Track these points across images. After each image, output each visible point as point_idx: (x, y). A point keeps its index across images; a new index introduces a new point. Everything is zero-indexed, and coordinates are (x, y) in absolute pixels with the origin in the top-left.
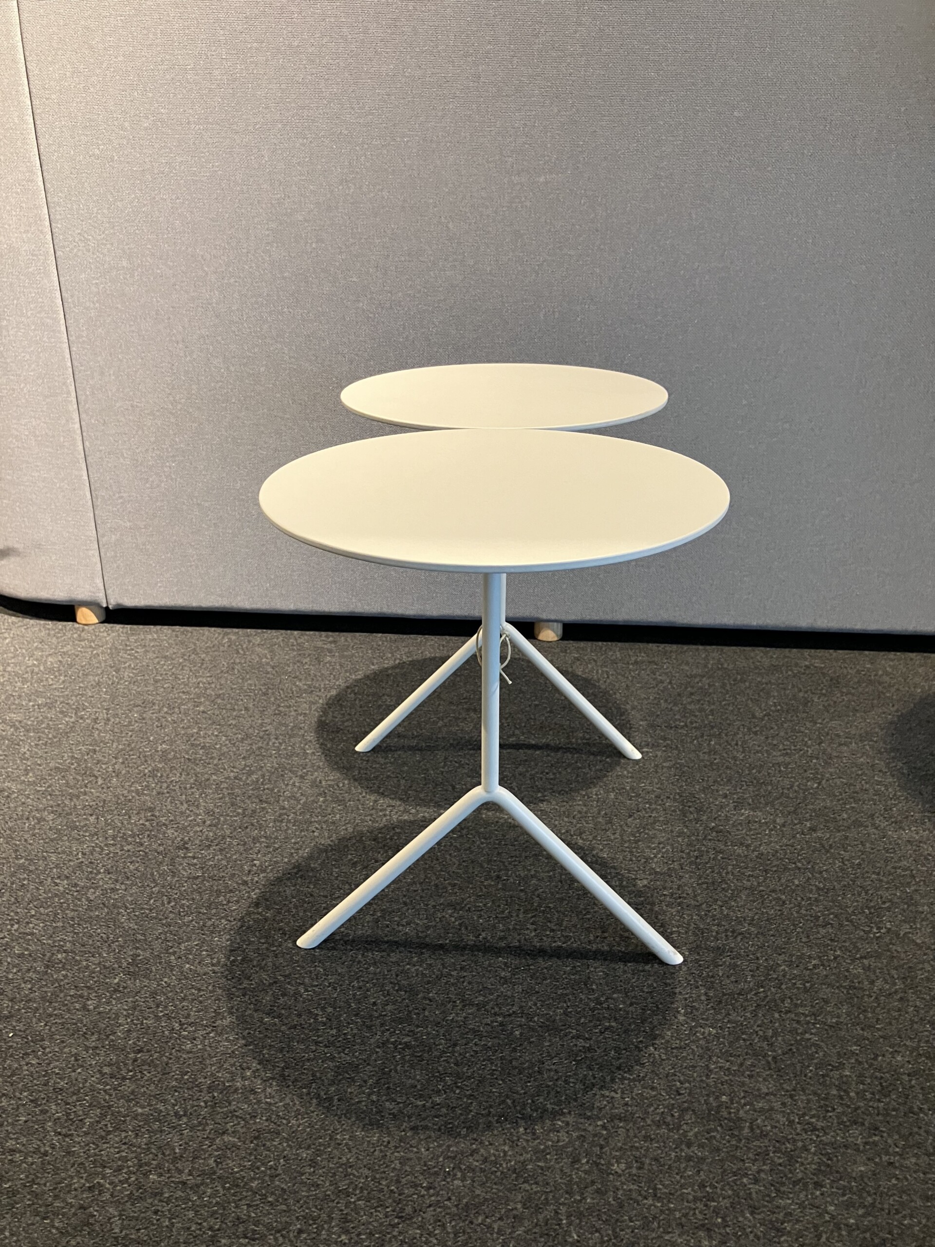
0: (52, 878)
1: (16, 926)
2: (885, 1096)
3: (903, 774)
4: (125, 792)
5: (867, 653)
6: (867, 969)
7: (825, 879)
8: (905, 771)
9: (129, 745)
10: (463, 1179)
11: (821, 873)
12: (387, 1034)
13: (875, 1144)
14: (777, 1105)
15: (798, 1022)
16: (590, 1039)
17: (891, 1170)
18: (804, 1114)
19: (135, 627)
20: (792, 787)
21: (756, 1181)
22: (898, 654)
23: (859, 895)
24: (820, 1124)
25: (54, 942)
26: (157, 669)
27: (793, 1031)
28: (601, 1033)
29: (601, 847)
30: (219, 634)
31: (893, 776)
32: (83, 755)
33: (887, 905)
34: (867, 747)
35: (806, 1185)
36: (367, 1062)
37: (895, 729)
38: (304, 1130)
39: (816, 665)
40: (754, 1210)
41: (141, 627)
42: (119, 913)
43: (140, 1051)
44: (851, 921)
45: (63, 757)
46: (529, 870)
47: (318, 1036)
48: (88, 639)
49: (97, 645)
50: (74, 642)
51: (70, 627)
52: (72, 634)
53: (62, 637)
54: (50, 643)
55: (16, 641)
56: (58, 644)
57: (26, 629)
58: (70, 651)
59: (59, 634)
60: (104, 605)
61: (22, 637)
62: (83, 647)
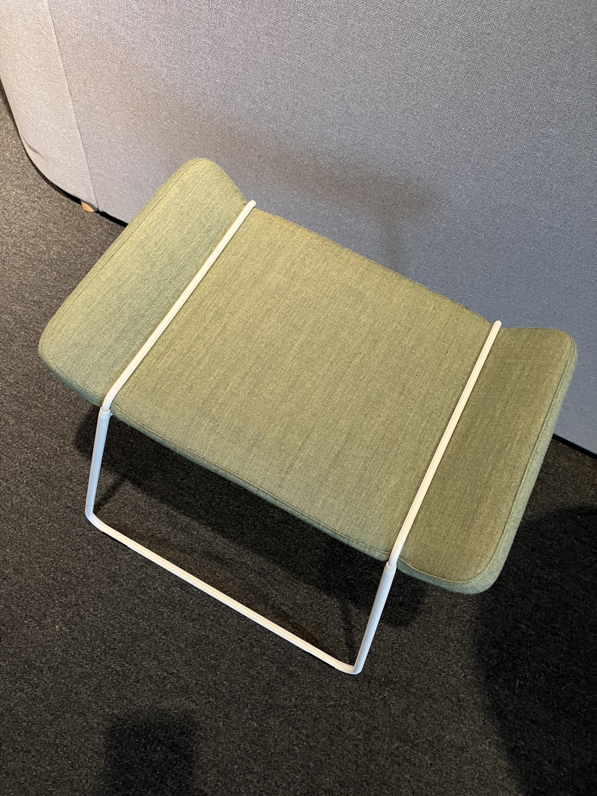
48: (82, 230)
49: (86, 241)
50: (73, 231)
51: (77, 208)
52: (75, 220)
53: (68, 221)
54: (59, 227)
55: (40, 216)
56: (64, 229)
57: (49, 202)
58: (68, 242)
59: (68, 216)
60: (96, 207)
61: (45, 212)
62: (77, 241)
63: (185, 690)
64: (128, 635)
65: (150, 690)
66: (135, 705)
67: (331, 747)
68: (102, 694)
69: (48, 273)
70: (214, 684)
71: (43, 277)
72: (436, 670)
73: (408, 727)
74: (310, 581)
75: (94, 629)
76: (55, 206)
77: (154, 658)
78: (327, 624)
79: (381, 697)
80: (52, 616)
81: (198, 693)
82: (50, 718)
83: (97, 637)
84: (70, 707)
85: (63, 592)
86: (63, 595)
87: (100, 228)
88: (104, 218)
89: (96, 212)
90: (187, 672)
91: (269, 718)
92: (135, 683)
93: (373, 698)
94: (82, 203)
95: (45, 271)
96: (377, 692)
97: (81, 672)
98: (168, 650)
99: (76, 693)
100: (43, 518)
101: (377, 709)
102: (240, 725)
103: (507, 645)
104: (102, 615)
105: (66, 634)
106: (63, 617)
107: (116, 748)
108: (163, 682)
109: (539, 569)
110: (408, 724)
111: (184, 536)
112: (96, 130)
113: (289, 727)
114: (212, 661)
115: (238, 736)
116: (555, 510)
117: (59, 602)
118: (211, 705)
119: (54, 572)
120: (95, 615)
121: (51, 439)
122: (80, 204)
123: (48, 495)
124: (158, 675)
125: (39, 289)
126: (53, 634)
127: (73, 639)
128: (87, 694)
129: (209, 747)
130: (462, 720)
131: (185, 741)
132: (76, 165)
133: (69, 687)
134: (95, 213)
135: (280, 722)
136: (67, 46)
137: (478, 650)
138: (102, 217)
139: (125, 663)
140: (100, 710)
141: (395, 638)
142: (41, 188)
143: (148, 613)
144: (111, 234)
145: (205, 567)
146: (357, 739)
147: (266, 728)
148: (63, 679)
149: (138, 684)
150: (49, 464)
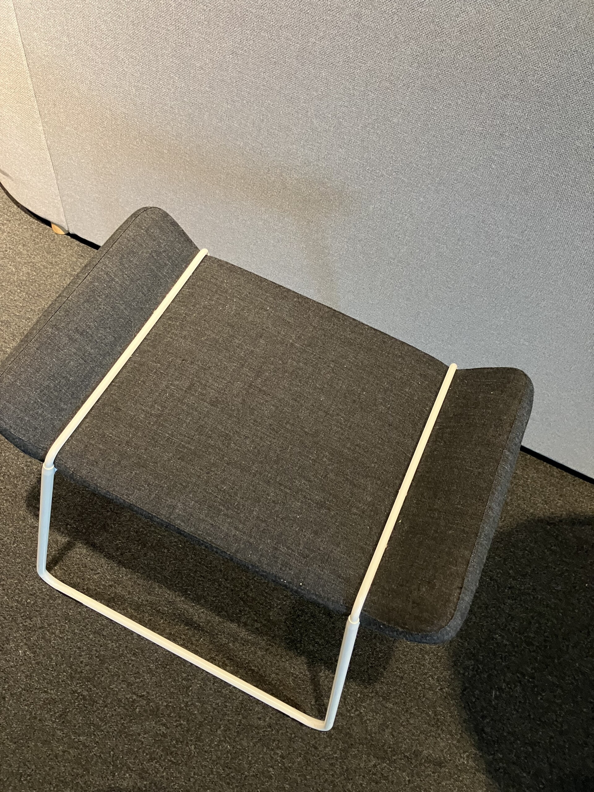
48: (53, 252)
49: (56, 262)
50: (43, 253)
51: (47, 231)
52: (45, 242)
53: (38, 243)
54: (29, 249)
55: (9, 238)
56: (34, 251)
57: (19, 225)
58: (38, 263)
59: (38, 238)
60: (67, 230)
61: (14, 234)
62: (47, 262)
63: (155, 713)
64: (96, 657)
65: (119, 714)
66: (102, 731)
67: (307, 767)
68: (67, 720)
69: (16, 293)
70: (186, 706)
71: (12, 297)
72: (412, 683)
73: (385, 744)
74: (283, 596)
75: (60, 653)
76: (25, 229)
77: (123, 681)
78: (301, 641)
79: (357, 713)
80: (15, 640)
81: (169, 715)
82: (13, 746)
83: (63, 661)
84: (34, 734)
85: (28, 614)
86: (27, 618)
87: (70, 249)
88: (74, 240)
89: (65, 234)
90: (157, 693)
91: (243, 739)
92: (102, 708)
93: (348, 714)
94: (52, 225)
95: (14, 292)
96: (353, 708)
97: (45, 698)
98: (138, 672)
99: (40, 720)
100: (8, 539)
101: (353, 725)
102: (213, 748)
103: (482, 656)
104: (69, 637)
105: (30, 658)
106: (27, 641)
107: (83, 776)
108: (132, 705)
109: (511, 579)
110: (385, 741)
111: (155, 554)
112: (66, 151)
113: (264, 748)
114: (184, 682)
115: (210, 760)
116: (526, 520)
117: (23, 625)
118: (182, 728)
119: (19, 594)
120: (61, 638)
121: (18, 459)
122: (51, 226)
123: (13, 515)
124: (127, 698)
125: (7, 309)
126: (16, 659)
127: (38, 663)
128: (52, 720)
129: (180, 773)
130: (439, 734)
131: (155, 767)
132: (46, 186)
133: (33, 714)
134: (65, 236)
135: (254, 744)
136: (36, 67)
137: (454, 662)
138: (73, 239)
139: (91, 686)
140: (65, 737)
141: (371, 653)
142: (10, 211)
143: (117, 633)
144: (82, 256)
145: (175, 586)
146: (333, 758)
147: (240, 749)
148: (26, 705)
149: (106, 709)
150: (15, 484)
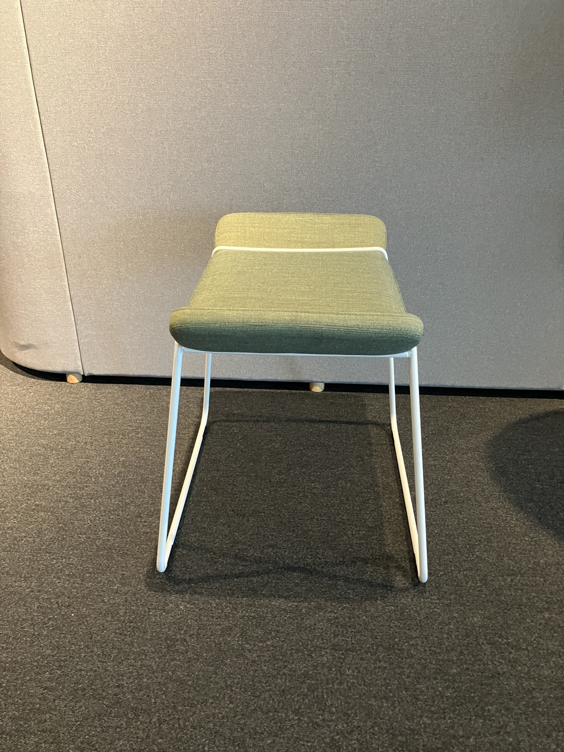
0: (77, 534)
1: (64, 560)
2: (468, 637)
3: (492, 470)
4: (107, 485)
5: (481, 398)
6: (465, 576)
7: (450, 530)
8: (494, 469)
9: (105, 458)
10: (281, 679)
11: (448, 526)
12: (244, 612)
13: (462, 660)
14: (419, 642)
15: (432, 603)
16: (337, 613)
17: (467, 672)
18: (431, 646)
19: (98, 384)
20: (437, 479)
21: (408, 677)
22: (498, 398)
23: (465, 537)
24: (438, 651)
25: (84, 568)
26: (114, 412)
27: (429, 608)
28: (342, 610)
29: (343, 513)
30: (144, 389)
31: (487, 472)
32: (82, 465)
33: (478, 543)
34: (476, 455)
35: (430, 679)
36: (236, 625)
37: (491, 445)
38: (210, 658)
39: (455, 406)
40: (407, 690)
41: (102, 385)
42: (112, 553)
43: (132, 622)
44: (460, 552)
45: (72, 465)
46: (308, 527)
47: (213, 614)
50: (67, 395)
53: (61, 391)
55: (36, 395)
56: (59, 396)
58: (66, 400)
62: (73, 398)
67: (462, 599)
68: (249, 636)
71: (56, 421)
72: (501, 528)
79: (475, 556)
84: (225, 654)
92: (274, 619)
93: (469, 559)
97: (221, 628)
99: (225, 644)
100: (129, 545)
101: (477, 564)
102: (381, 613)
103: (536, 498)
105: (193, 609)
107: (286, 666)
108: (297, 609)
109: (522, 456)
110: (508, 564)
111: (255, 518)
115: (384, 620)
116: (506, 426)
122: (66, 378)
123: (126, 531)
124: (290, 606)
126: (181, 613)
127: (201, 609)
128: (235, 640)
129: (365, 636)
130: (543, 548)
131: (342, 640)
133: (217, 642)
137: (520, 507)
140: (254, 647)
146: (478, 587)
147: (403, 606)
148: (207, 638)
149: (277, 618)
150: (117, 514)
